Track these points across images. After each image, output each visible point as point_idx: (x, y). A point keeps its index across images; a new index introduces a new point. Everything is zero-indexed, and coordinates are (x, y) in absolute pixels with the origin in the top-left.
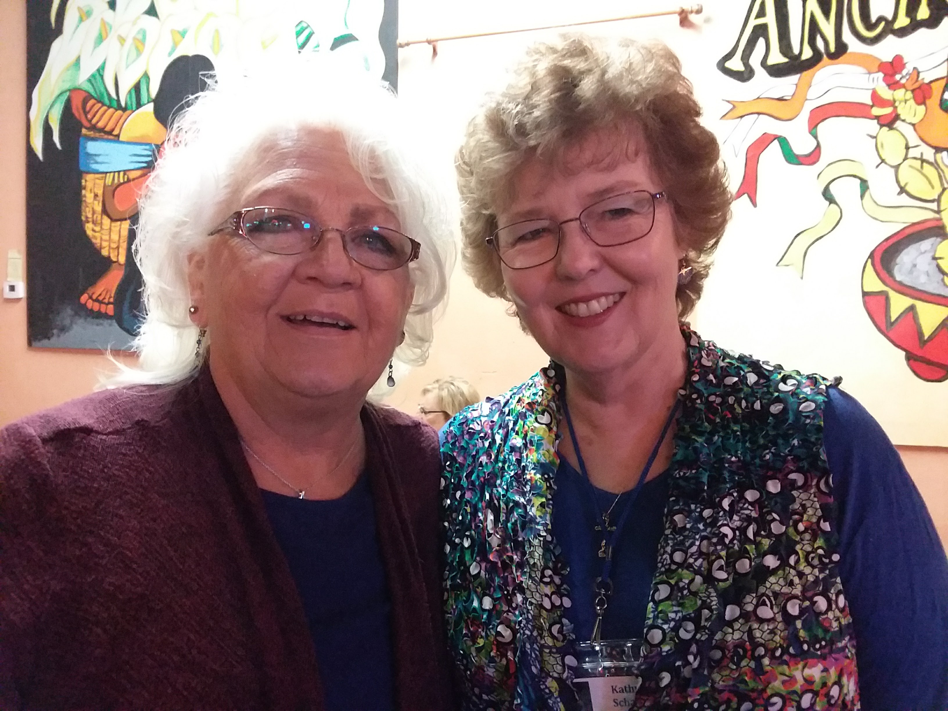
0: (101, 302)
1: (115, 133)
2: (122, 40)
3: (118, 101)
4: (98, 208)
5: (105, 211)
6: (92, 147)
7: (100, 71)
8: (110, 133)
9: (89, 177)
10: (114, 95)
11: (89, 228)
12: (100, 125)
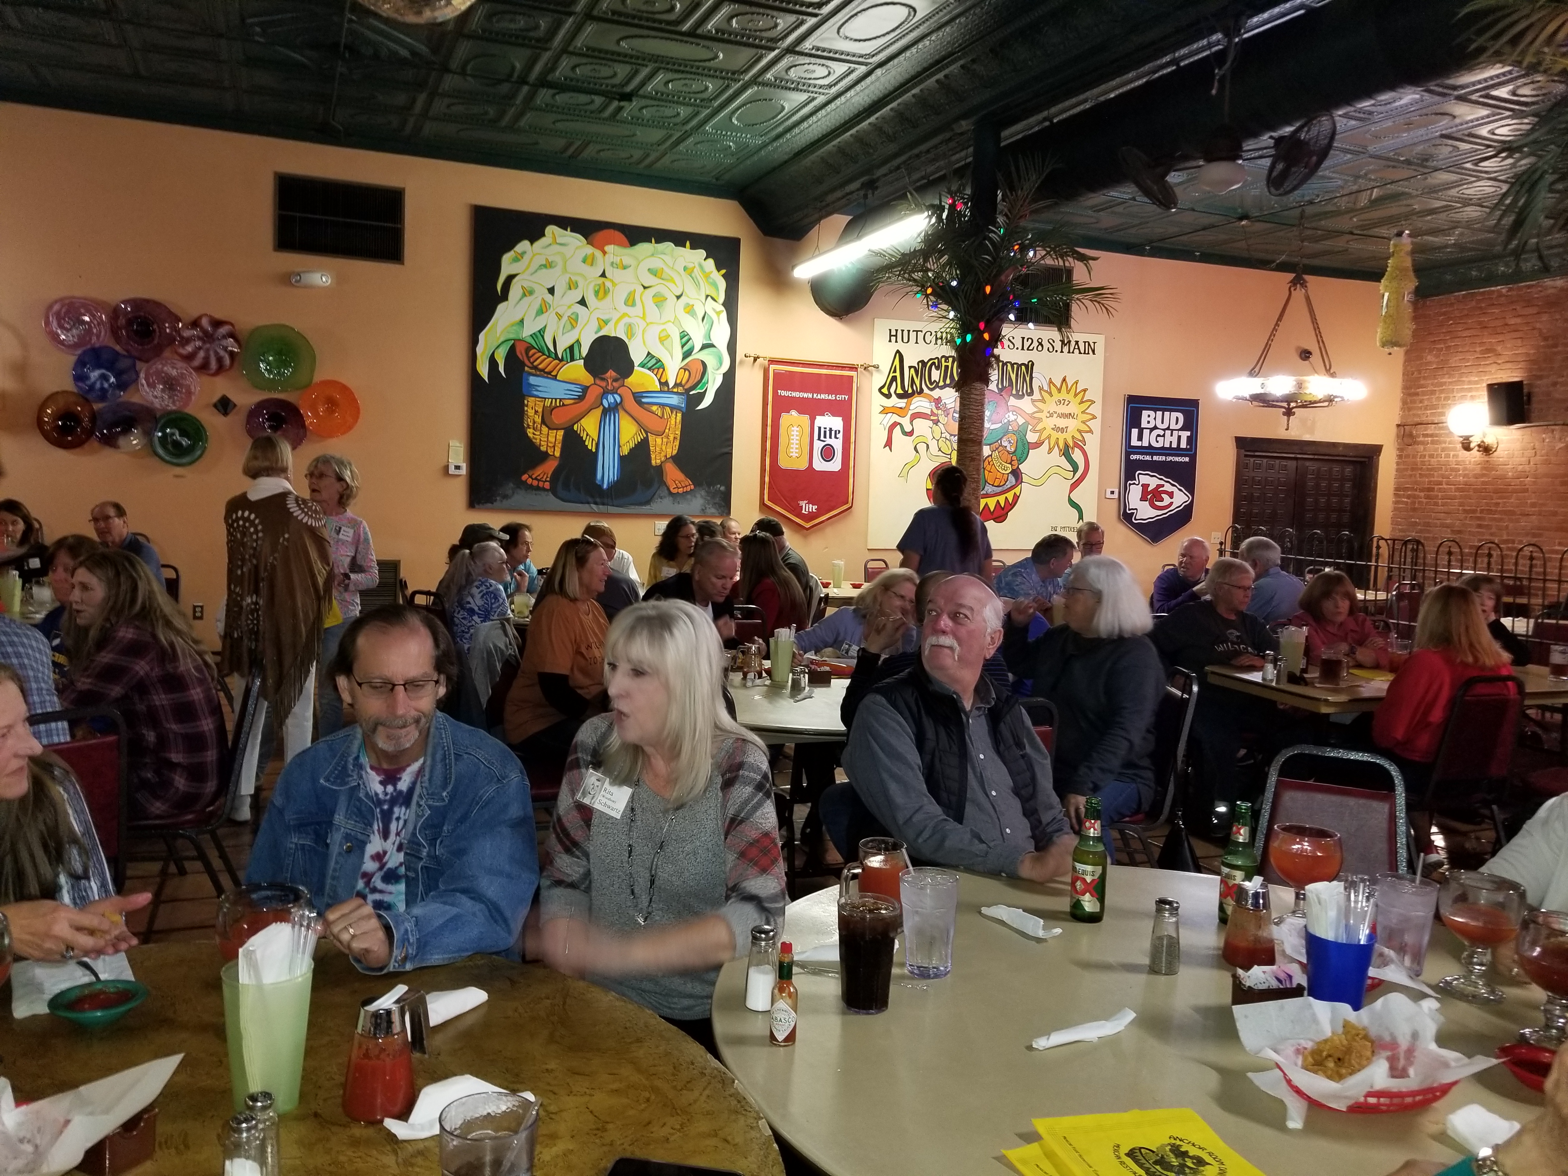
0: (539, 480)
1: (554, 373)
2: (559, 316)
3: (556, 353)
4: (538, 420)
5: (543, 422)
6: (533, 380)
7: (542, 332)
8: (549, 373)
9: (531, 399)
10: (552, 349)
11: (530, 432)
12: (540, 367)
